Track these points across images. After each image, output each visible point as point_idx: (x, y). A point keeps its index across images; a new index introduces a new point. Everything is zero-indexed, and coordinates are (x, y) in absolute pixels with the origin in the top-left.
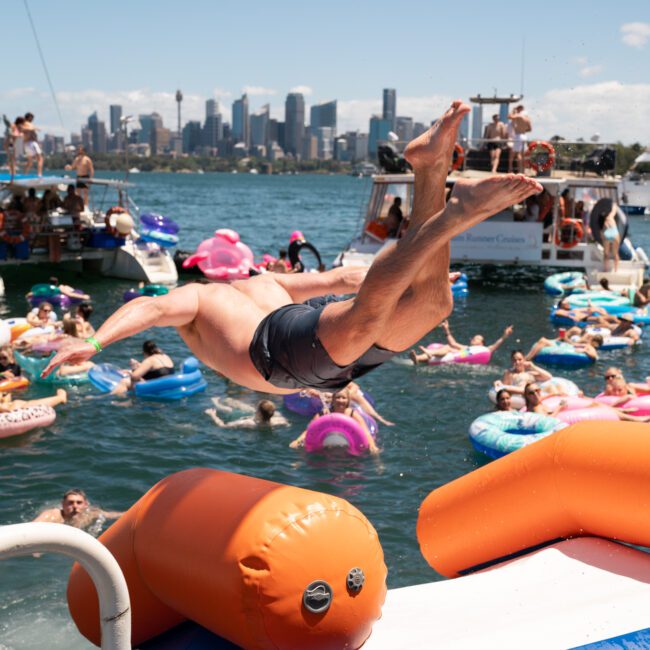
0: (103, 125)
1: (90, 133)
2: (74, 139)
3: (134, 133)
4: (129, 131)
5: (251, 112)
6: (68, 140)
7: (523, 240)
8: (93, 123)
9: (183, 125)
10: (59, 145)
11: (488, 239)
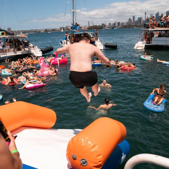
0: (132, 20)
1: (129, 21)
2: (126, 23)
3: (137, 21)
4: (136, 20)
5: (159, 15)
6: (125, 23)
7: (168, 41)
8: (130, 19)
9: (146, 19)
10: (124, 24)
11: (161, 41)
